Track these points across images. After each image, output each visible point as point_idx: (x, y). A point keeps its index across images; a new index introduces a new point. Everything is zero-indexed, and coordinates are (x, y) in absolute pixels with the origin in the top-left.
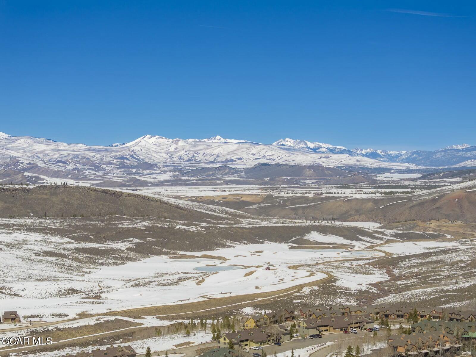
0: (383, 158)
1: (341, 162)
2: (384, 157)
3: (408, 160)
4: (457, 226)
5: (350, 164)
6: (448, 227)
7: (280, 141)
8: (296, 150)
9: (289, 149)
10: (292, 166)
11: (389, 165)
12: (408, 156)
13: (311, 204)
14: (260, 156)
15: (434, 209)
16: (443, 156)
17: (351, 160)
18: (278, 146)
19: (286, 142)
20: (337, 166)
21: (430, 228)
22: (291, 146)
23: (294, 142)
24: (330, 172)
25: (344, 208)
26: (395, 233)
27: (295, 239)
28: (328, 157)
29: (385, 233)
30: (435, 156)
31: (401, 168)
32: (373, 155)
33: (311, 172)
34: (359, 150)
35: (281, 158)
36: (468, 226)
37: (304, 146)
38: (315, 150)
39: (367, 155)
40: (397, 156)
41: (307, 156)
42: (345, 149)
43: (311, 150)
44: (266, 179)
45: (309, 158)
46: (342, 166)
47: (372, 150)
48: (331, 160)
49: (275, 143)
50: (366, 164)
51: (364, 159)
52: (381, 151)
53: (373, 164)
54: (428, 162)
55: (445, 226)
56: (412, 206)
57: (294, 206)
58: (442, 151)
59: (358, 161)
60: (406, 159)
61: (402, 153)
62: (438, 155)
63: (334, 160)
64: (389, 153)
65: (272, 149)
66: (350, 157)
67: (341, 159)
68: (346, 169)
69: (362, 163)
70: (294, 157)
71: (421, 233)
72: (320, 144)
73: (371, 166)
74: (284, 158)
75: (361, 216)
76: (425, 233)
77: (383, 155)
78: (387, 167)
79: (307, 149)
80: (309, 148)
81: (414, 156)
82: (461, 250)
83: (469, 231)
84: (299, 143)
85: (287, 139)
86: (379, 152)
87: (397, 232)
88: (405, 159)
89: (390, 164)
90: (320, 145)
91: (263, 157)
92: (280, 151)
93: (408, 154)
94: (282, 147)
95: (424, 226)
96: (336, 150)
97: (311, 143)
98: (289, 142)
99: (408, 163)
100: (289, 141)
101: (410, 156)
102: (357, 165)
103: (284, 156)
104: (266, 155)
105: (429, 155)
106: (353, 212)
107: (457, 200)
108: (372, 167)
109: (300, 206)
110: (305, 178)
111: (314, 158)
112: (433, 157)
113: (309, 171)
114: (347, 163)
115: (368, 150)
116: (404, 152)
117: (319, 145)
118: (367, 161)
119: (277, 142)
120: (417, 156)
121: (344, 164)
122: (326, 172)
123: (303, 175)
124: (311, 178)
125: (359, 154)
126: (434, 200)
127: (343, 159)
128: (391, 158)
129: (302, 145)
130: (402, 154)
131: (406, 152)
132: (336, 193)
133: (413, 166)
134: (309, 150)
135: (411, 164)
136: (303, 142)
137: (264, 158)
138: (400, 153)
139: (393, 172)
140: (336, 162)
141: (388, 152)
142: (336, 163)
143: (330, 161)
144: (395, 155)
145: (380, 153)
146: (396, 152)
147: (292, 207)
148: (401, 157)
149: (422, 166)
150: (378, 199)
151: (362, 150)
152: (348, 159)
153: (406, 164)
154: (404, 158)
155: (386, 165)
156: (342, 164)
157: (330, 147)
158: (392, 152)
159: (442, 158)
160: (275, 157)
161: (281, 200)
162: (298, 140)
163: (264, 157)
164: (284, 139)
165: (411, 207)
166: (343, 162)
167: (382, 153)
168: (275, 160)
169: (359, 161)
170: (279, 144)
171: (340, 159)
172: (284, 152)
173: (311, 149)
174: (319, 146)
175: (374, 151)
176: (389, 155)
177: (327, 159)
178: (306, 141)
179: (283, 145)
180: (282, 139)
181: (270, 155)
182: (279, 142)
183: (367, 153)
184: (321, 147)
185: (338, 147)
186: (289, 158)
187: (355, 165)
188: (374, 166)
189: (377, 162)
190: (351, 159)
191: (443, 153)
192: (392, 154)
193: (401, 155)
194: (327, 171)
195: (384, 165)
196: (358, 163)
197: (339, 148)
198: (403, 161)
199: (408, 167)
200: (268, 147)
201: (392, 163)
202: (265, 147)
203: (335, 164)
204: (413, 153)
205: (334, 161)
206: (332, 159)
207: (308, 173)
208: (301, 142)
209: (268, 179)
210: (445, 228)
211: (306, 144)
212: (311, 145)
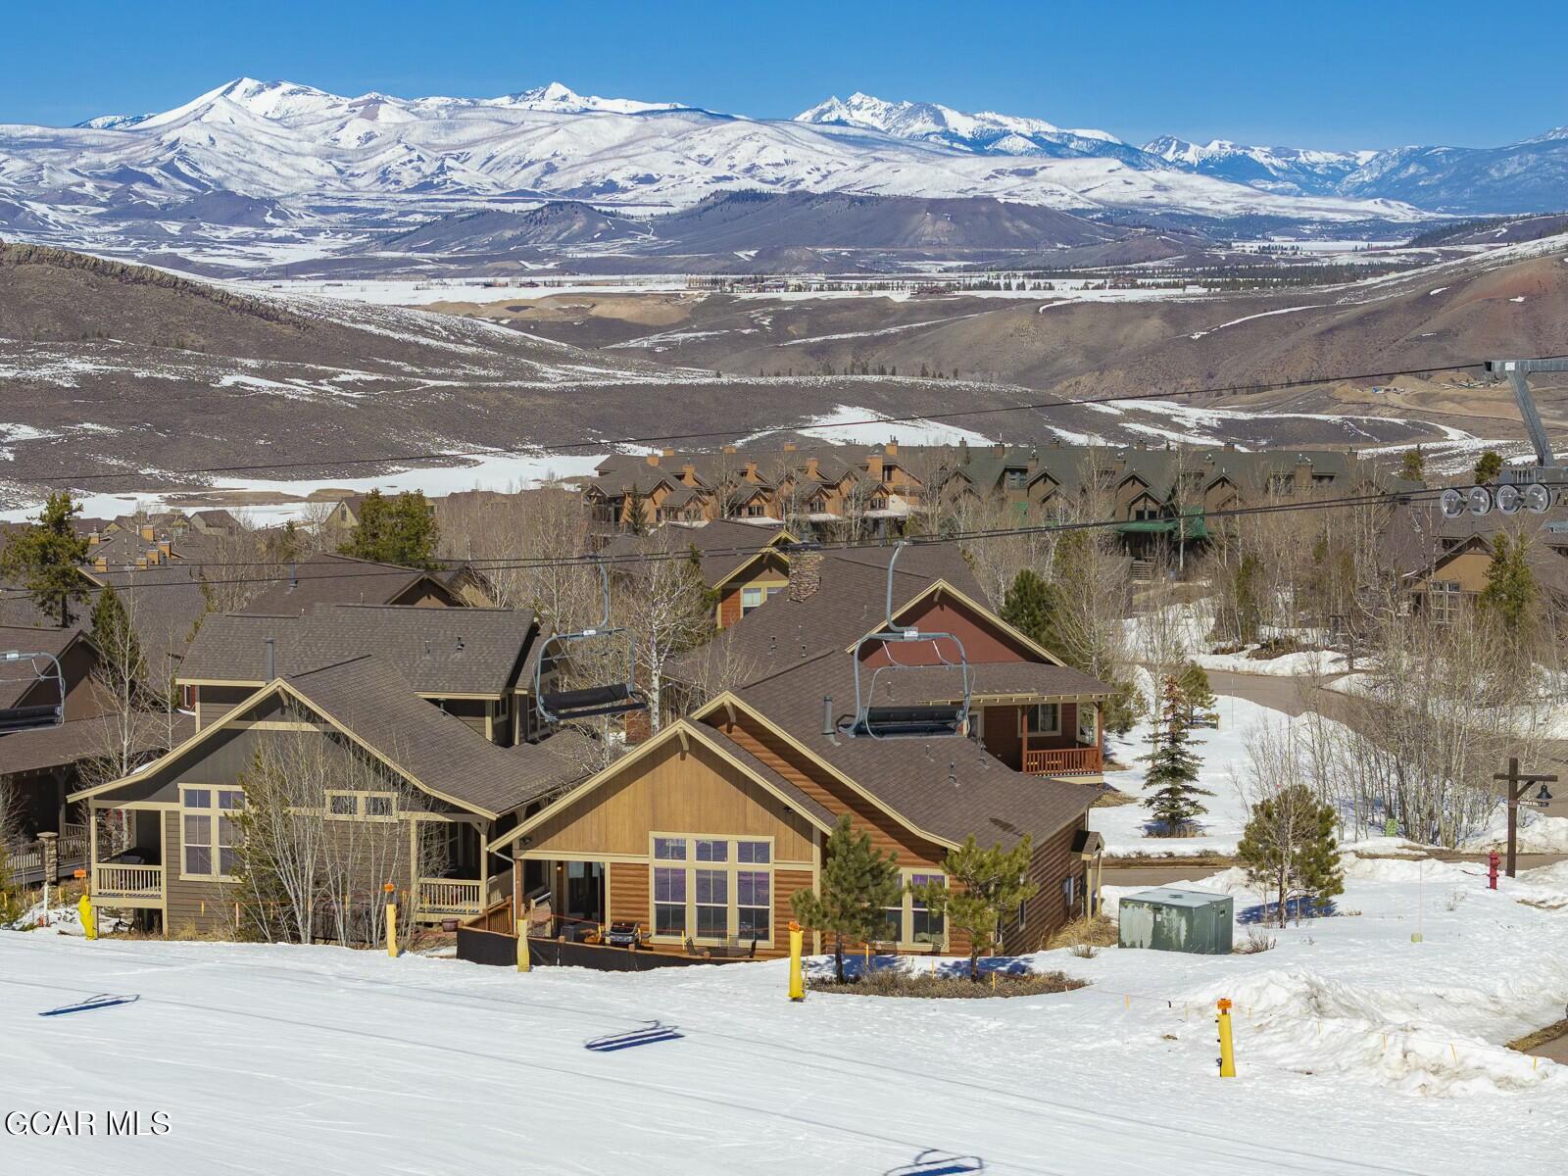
0: (1274, 180)
1: (1088, 194)
2: (1281, 174)
3: (1383, 188)
4: (1500, 396)
5: (1125, 199)
6: (1462, 400)
7: (826, 106)
8: (895, 144)
9: (866, 142)
10: (861, 200)
11: (1297, 208)
12: (1385, 169)
13: (893, 330)
14: (736, 169)
15: (1420, 339)
16: (1529, 170)
17: (1130, 183)
18: (818, 128)
19: (854, 112)
20: (1070, 207)
21: (1386, 405)
22: (874, 129)
23: (888, 110)
24: (1025, 226)
25: (1037, 344)
26: (1219, 419)
27: (761, 438)
28: (1031, 173)
29: (1175, 419)
30: (1501, 169)
31: (1348, 218)
32: (1235, 169)
33: (942, 225)
34: (1173, 148)
35: (825, 177)
36: (1547, 397)
37: (931, 127)
38: (981, 145)
39: (1204, 168)
40: (1336, 174)
41: (939, 166)
42: (1111, 139)
43: (962, 147)
44: (741, 254)
45: (947, 173)
46: (1091, 207)
47: (1227, 144)
48: (1043, 184)
49: (806, 116)
50: (1195, 199)
51: (1188, 183)
52: (1268, 149)
53: (1227, 202)
54: (1467, 193)
55: (1451, 399)
56: (1331, 330)
57: (818, 339)
58: (1529, 148)
59: (1158, 187)
60: (1377, 183)
61: (1357, 158)
62: (1512, 166)
63: (1056, 183)
64: (1302, 159)
65: (788, 140)
66: (1129, 173)
67: (1088, 179)
68: (1106, 219)
69: (1178, 196)
70: (880, 172)
71: (1335, 418)
72: (1001, 119)
73: (1218, 207)
74: (840, 175)
75: (1106, 373)
76: (1351, 420)
77: (1275, 168)
78: (1287, 215)
79: (946, 143)
80: (953, 137)
81: (1412, 170)
82: (1461, 454)
83: (1552, 418)
84: (912, 113)
85: (856, 99)
86: (1258, 155)
87: (1228, 415)
88: (1369, 185)
89: (1299, 204)
90: (1001, 124)
91: (748, 170)
92: (819, 147)
93: (1383, 163)
94: (836, 130)
95: (1361, 400)
96: (1072, 146)
97: (964, 113)
98: (866, 112)
99: (1378, 200)
100: (865, 106)
101: (1394, 171)
102: (1156, 206)
103: (841, 167)
104: (760, 162)
105: (1470, 165)
106: (1073, 360)
107: (1520, 299)
108: (1220, 212)
109: (845, 336)
110: (916, 250)
111: (968, 174)
112: (1490, 175)
113: (934, 222)
114: (1112, 198)
115: (1214, 146)
116: (1365, 156)
117: (995, 122)
118: (1201, 191)
119: (815, 111)
120: (1423, 170)
121: (1096, 201)
122: (1008, 224)
123: (905, 241)
124: (939, 251)
125: (1171, 164)
126: (1424, 303)
127: (1096, 178)
128: (1310, 181)
129: (921, 125)
130: (1361, 163)
131: (1375, 153)
132: (1014, 286)
133: (1401, 212)
134: (955, 145)
135: (1393, 203)
136: (930, 109)
137: (753, 177)
138: (1352, 159)
139: (1308, 232)
140: (1064, 190)
141: (1297, 154)
142: (1062, 195)
143: (1037, 186)
144: (1329, 168)
145: (1265, 161)
146: (1333, 157)
147: (812, 340)
148: (1352, 176)
149: (1440, 212)
150: (1187, 304)
151: (1185, 148)
152: (1116, 180)
153: (1372, 201)
154: (1367, 179)
155: (1283, 207)
156: (1091, 199)
157: (1046, 133)
158: (1315, 157)
159: (1528, 175)
160: (800, 172)
161: (766, 314)
162: (907, 104)
163: (750, 170)
164: (845, 100)
165: (1322, 333)
166: (1093, 194)
167: (1276, 162)
168: (798, 182)
169: (1166, 190)
170: (825, 118)
171: (1081, 180)
172: (837, 152)
173: (962, 140)
174: (995, 128)
175: (1240, 152)
176: (1302, 168)
177: (1026, 181)
178: (940, 107)
179: (839, 122)
180: (835, 100)
181: (778, 165)
182: (822, 113)
183: (1206, 162)
184: (1007, 134)
185: (1080, 133)
186: (861, 175)
187: (1145, 205)
188: (1228, 208)
189: (1246, 195)
190: (1129, 180)
191: (1532, 157)
192: (1315, 165)
193: (1354, 167)
194: (1011, 220)
195: (1277, 207)
196: (1160, 198)
197: (1080, 139)
198: (1359, 192)
199: (1377, 215)
200: (766, 129)
201: (1312, 199)
202: (756, 127)
203: (1060, 198)
204: (1406, 160)
205: (1056, 187)
206: (1045, 179)
207: (929, 229)
208: (919, 110)
209: (752, 253)
210: (1448, 407)
211: (939, 119)
212: (964, 125)
